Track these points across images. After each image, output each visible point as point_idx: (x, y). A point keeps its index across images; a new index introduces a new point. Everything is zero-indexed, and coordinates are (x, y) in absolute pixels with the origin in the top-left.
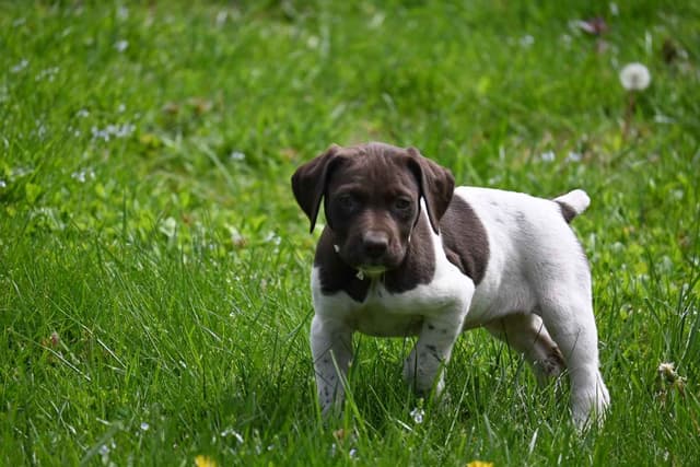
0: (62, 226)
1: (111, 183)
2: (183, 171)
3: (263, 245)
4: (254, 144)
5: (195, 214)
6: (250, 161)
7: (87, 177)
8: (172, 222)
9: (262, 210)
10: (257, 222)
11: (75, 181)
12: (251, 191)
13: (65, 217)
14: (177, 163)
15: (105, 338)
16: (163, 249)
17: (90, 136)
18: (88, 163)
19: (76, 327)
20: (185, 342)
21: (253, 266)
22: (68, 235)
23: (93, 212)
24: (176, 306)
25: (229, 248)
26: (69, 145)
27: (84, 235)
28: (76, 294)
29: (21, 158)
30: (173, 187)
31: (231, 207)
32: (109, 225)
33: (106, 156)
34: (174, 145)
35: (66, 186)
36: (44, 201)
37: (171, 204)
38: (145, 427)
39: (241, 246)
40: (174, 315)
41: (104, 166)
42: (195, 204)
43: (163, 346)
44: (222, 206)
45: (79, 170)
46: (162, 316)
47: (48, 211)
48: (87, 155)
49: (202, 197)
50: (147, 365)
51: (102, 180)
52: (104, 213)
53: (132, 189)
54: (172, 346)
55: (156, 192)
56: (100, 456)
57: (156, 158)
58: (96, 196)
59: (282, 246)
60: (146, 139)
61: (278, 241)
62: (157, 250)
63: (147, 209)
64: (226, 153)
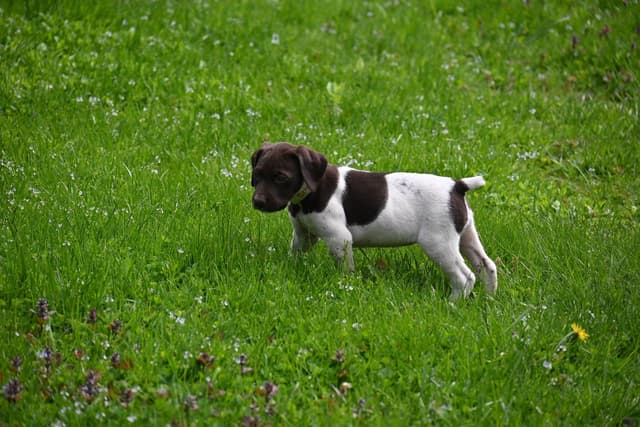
0: (502, 203)
1: (527, 181)
2: (564, 177)
3: (605, 216)
4: (600, 163)
5: (569, 199)
6: (598, 172)
7: (515, 178)
8: (558, 203)
9: (604, 198)
10: (601, 204)
11: (508, 180)
12: (598, 188)
13: (503, 198)
14: (560, 173)
15: (523, 261)
16: (553, 216)
17: (517, 157)
18: (516, 171)
19: (509, 255)
20: (565, 265)
21: (600, 226)
22: (505, 207)
23: (518, 196)
24: (560, 247)
25: (587, 217)
26: (505, 162)
27: (513, 208)
28: (511, 238)
29: (481, 168)
30: (558, 184)
31: (589, 196)
32: (525, 203)
33: (524, 168)
34: (559, 163)
35: (504, 182)
36: (492, 190)
37: (557, 194)
38: (545, 308)
39: (593, 216)
40: (560, 250)
41: (524, 173)
42: (569, 194)
43: (554, 267)
44: (584, 195)
45: (511, 174)
46: (553, 250)
47: (495, 195)
48: (514, 167)
49: (573, 190)
50: (545, 276)
51: (522, 180)
52: (523, 197)
53: (538, 185)
54: (558, 266)
55: (549, 188)
56: (522, 322)
57: (549, 169)
58: (519, 188)
59: (615, 217)
60: (544, 160)
61: (613, 214)
62: (550, 217)
63: (545, 195)
64: (586, 168)
